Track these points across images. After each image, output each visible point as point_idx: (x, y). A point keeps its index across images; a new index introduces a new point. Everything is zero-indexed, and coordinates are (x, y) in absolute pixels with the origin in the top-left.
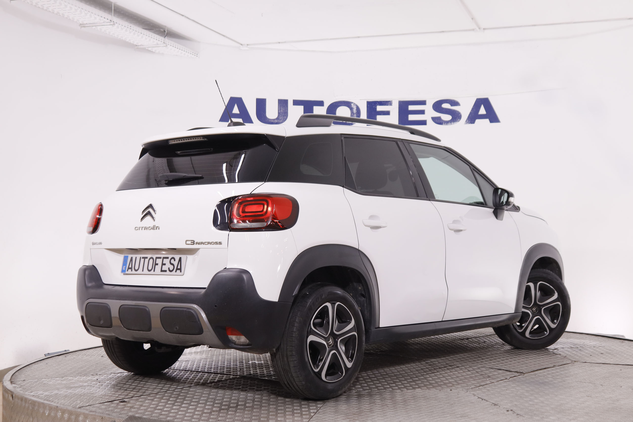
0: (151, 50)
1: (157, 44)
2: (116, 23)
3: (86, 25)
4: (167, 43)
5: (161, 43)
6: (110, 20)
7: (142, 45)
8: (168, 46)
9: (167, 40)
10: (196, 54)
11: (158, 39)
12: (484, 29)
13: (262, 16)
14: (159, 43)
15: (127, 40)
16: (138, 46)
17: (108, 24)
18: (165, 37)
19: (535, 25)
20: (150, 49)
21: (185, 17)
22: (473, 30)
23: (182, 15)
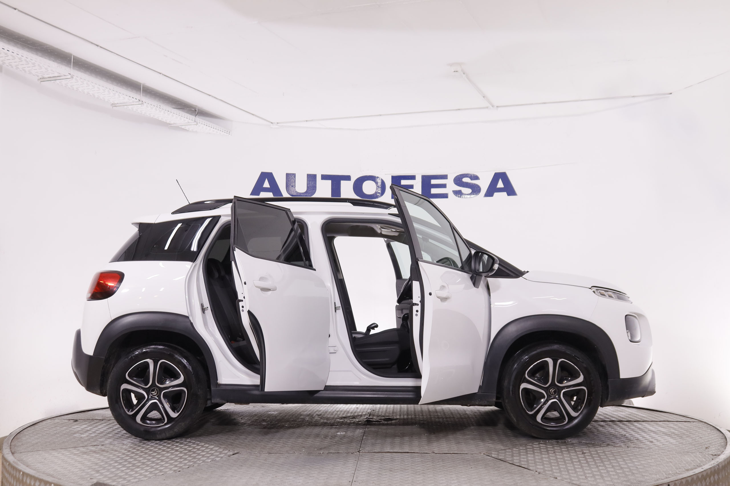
0: (185, 129)
2: (145, 102)
3: (117, 105)
4: (198, 122)
5: (192, 121)
6: (139, 100)
7: (175, 124)
8: (199, 124)
9: (199, 119)
10: (228, 132)
11: (188, 118)
12: (497, 107)
13: (284, 95)
14: (190, 121)
15: (160, 119)
16: (171, 124)
17: (137, 103)
18: (196, 116)
19: (543, 103)
20: (183, 127)
21: (212, 96)
22: (487, 108)
23: (209, 95)
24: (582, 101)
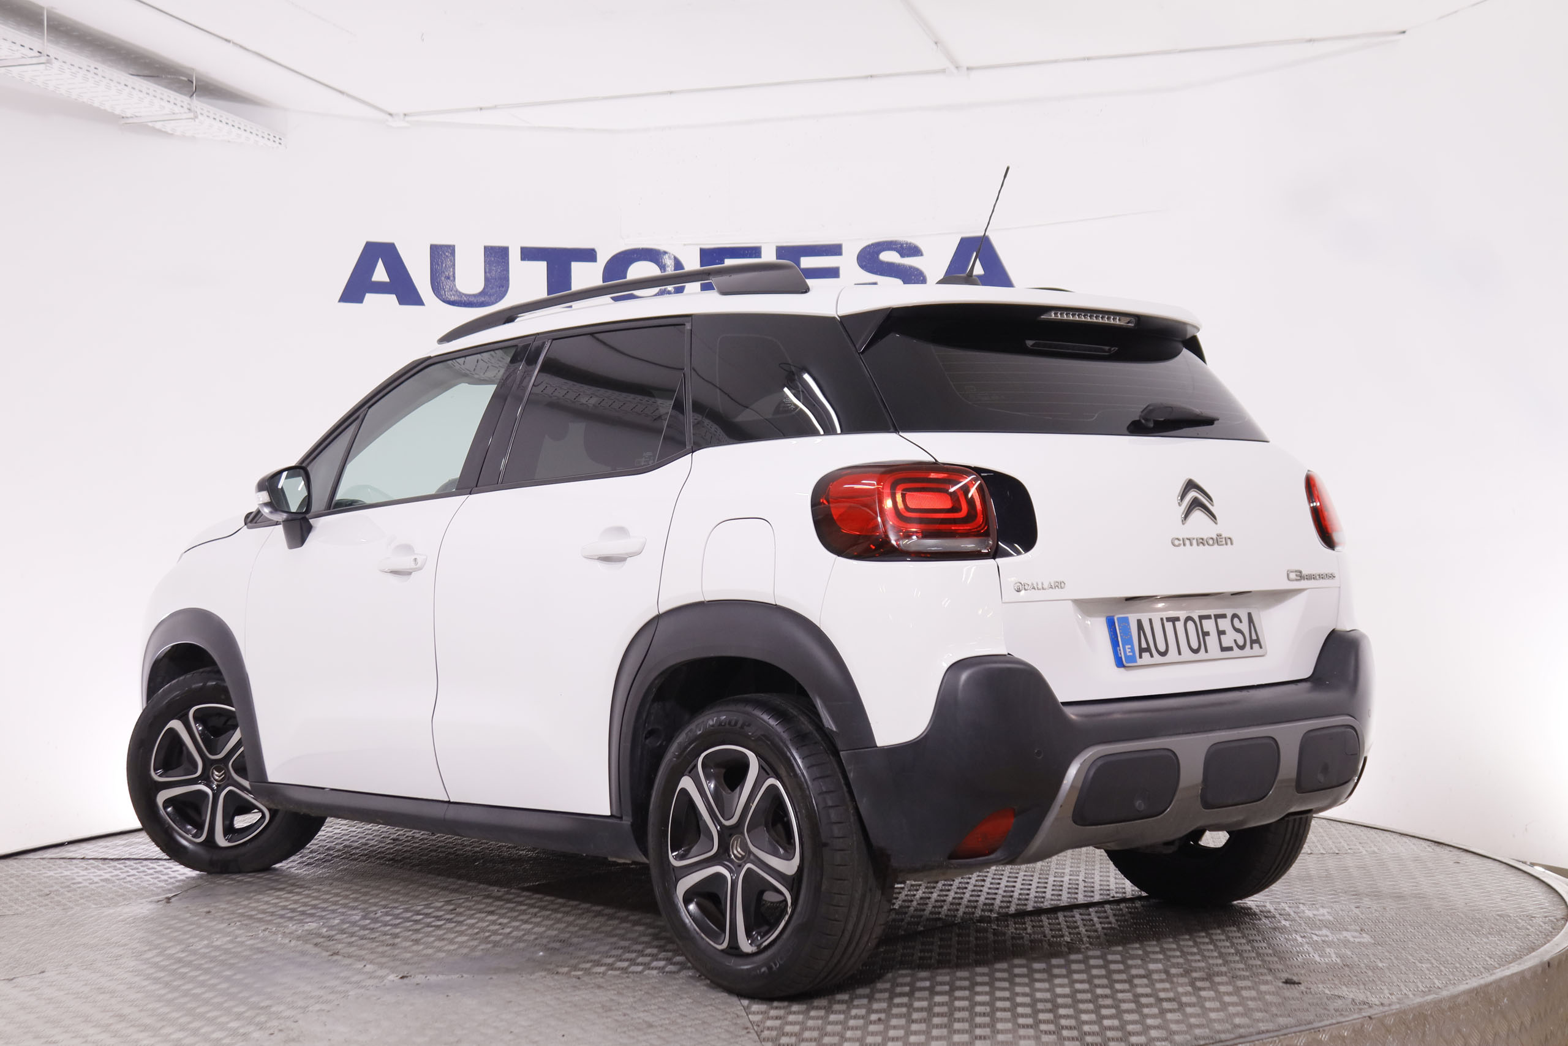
0: (163, 130)
1: (174, 113)
2: (56, 59)
4: (199, 111)
5: (181, 110)
6: (39, 52)
7: (136, 117)
8: (200, 117)
9: (199, 104)
10: (278, 137)
11: (172, 101)
12: (968, 69)
14: (177, 109)
15: (96, 104)
16: (127, 118)
17: (35, 61)
18: (192, 95)
19: (1089, 59)
20: (158, 125)
21: (235, 44)
22: (943, 71)
23: (226, 40)
24: (1181, 51)
